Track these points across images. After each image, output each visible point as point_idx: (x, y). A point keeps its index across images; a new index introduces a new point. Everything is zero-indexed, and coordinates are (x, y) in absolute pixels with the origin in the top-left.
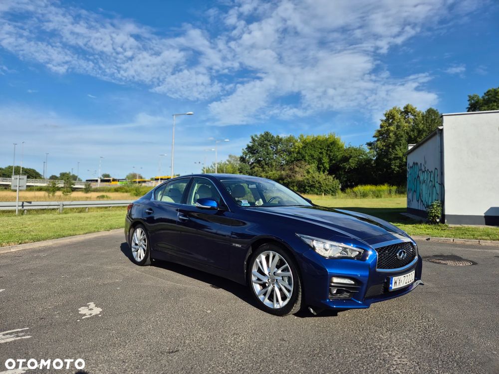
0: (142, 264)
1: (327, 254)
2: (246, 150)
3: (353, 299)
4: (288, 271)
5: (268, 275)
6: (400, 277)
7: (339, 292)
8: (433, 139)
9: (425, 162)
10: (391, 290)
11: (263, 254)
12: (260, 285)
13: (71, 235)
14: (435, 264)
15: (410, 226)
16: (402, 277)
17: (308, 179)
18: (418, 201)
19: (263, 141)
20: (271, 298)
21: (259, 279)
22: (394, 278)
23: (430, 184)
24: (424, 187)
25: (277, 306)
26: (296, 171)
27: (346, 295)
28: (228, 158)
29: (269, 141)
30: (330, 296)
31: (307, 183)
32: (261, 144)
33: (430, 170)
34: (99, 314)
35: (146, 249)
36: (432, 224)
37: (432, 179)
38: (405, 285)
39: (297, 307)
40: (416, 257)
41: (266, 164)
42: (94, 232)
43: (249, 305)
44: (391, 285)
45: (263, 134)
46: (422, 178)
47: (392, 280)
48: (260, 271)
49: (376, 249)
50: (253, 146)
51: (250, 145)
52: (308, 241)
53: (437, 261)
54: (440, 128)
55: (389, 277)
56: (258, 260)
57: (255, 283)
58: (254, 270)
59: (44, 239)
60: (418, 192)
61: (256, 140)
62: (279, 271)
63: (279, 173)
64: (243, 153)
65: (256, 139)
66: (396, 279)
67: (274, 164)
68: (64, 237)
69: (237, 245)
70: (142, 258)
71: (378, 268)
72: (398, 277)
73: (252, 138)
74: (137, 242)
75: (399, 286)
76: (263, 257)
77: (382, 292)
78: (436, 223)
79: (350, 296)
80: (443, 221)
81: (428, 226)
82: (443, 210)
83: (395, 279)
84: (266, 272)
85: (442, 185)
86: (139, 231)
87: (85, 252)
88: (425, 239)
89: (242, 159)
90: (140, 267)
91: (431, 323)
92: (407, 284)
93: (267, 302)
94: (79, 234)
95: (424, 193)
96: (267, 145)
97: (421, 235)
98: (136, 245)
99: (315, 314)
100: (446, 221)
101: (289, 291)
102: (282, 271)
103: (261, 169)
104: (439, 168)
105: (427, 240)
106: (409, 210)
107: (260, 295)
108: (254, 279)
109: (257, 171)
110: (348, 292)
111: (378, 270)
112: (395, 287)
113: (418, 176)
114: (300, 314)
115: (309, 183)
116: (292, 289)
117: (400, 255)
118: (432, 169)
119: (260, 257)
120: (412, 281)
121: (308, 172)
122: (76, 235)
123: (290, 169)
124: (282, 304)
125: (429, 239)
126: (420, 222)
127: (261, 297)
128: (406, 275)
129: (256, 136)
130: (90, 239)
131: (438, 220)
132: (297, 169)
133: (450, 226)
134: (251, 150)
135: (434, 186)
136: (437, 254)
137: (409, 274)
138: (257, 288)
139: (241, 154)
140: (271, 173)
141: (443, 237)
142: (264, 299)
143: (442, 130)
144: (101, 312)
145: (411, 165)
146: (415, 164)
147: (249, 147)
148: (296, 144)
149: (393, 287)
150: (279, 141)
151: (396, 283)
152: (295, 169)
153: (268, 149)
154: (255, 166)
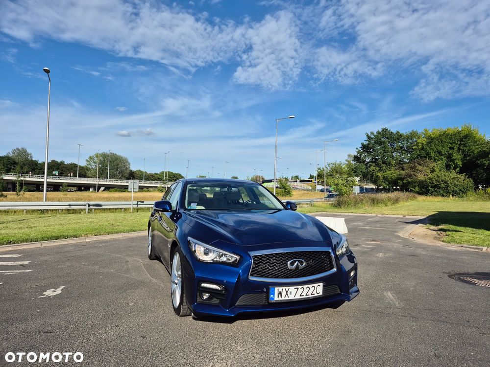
1: (208, 258)
2: (360, 149)
3: (221, 306)
6: (287, 288)
7: (210, 297)
10: (274, 302)
11: (175, 255)
17: (430, 179)
19: (380, 139)
22: (276, 289)
26: (418, 170)
28: (347, 158)
29: (388, 138)
30: (199, 300)
31: (430, 183)
32: (379, 142)
34: (53, 296)
38: (299, 297)
39: (185, 309)
40: (334, 269)
41: (384, 163)
44: (271, 296)
45: (380, 131)
47: (274, 291)
49: (256, 256)
50: (368, 144)
51: (366, 143)
55: (269, 287)
56: (174, 261)
58: (173, 270)
61: (372, 138)
63: (397, 171)
64: (358, 152)
65: (373, 136)
66: (281, 290)
67: (393, 162)
69: (169, 246)
72: (284, 288)
73: (368, 135)
75: (287, 298)
77: (264, 302)
79: (219, 302)
83: (278, 289)
89: (356, 158)
92: (303, 297)
96: (384, 142)
103: (378, 168)
109: (373, 170)
110: (216, 298)
111: (251, 278)
112: (280, 298)
115: (433, 183)
117: (292, 264)
119: (175, 258)
120: (317, 295)
121: (433, 171)
123: (412, 168)
128: (300, 287)
129: (372, 133)
132: (420, 168)
134: (365, 148)
139: (356, 154)
140: (389, 172)
144: (57, 294)
147: (364, 146)
148: (419, 141)
149: (276, 298)
150: (399, 137)
151: (280, 294)
152: (417, 168)
153: (385, 147)
154: (371, 165)
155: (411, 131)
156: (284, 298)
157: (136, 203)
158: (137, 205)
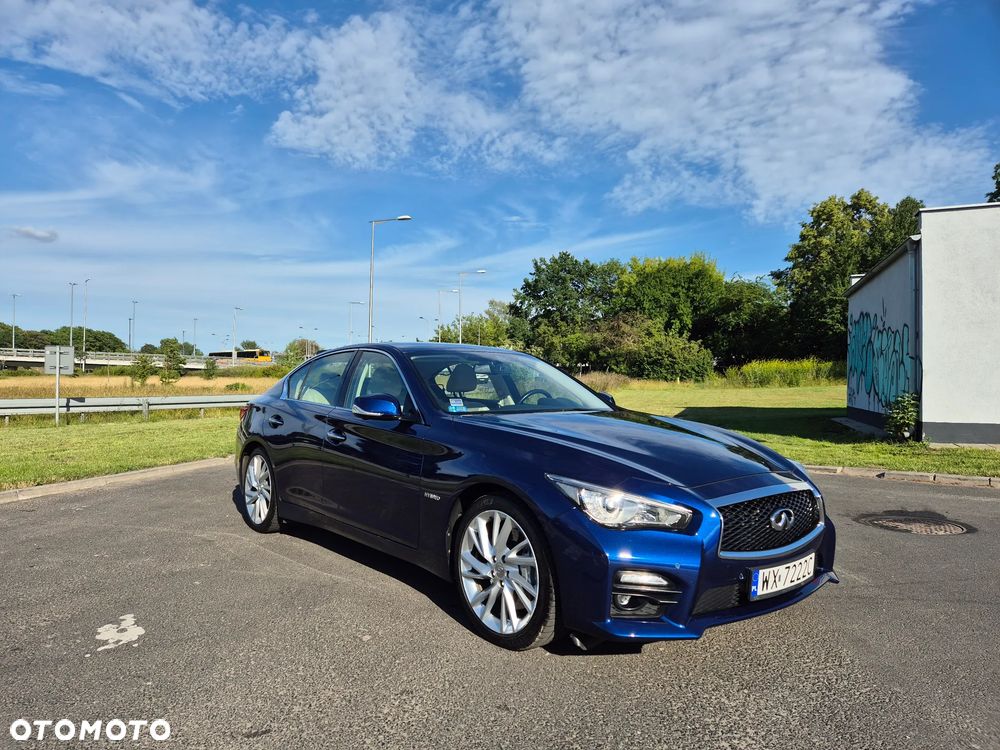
0: (263, 528)
1: (611, 520)
2: (521, 291)
3: (664, 618)
4: (531, 555)
5: (491, 561)
6: (776, 569)
7: (634, 602)
8: (901, 262)
9: (885, 312)
10: (755, 599)
11: (482, 517)
12: (478, 581)
13: (145, 467)
14: (883, 532)
15: (848, 447)
16: (781, 569)
17: (647, 348)
18: (869, 394)
19: (558, 273)
20: (496, 611)
21: (474, 571)
22: (761, 572)
23: (894, 359)
24: (881, 364)
25: (507, 629)
26: (624, 333)
27: (649, 609)
29: (569, 272)
30: (613, 611)
31: (646, 356)
32: (555, 278)
33: (894, 329)
34: (135, 642)
35: (269, 497)
36: (895, 442)
37: (897, 348)
38: (789, 585)
39: (547, 633)
40: (821, 524)
41: (563, 319)
42: (195, 459)
43: (456, 624)
44: (754, 588)
45: (557, 257)
46: (877, 345)
47: (757, 577)
48: (476, 553)
49: (721, 509)
50: (536, 281)
51: (531, 279)
52: (570, 492)
53: (891, 524)
54: (915, 238)
55: (752, 569)
56: (471, 529)
57: (466, 577)
58: (465, 551)
59: (90, 475)
60: (869, 375)
61: (543, 270)
62: (513, 555)
63: (588, 336)
64: (517, 298)
65: (544, 267)
66: (766, 574)
67: (578, 318)
68: (131, 470)
69: (432, 496)
70: (263, 517)
71: (722, 550)
72: (771, 569)
73: (536, 264)
74: (255, 484)
75: (775, 590)
76: (482, 523)
77: (734, 601)
78: (903, 440)
79: (659, 611)
80: (917, 437)
81: (885, 446)
82: (919, 413)
83: (763, 573)
84: (488, 555)
85: (917, 359)
86: (257, 461)
87: (163, 501)
88: (874, 474)
89: (514, 310)
90: (259, 535)
91: (843, 671)
92: (793, 584)
93: (488, 619)
94: (163, 465)
95: (881, 377)
96: (564, 279)
97: (867, 465)
98: (253, 489)
99: (585, 648)
100: (924, 436)
101: (531, 598)
102: (518, 554)
103: (552, 329)
104: (910, 323)
105: (879, 476)
106: (851, 412)
107: (475, 602)
108: (464, 569)
109: (545, 333)
110: (654, 603)
111: (723, 554)
112: (765, 592)
113: (870, 341)
114: (554, 647)
115: (650, 357)
116: (536, 593)
117: (778, 519)
118: (896, 325)
119: (476, 523)
120: (808, 577)
121: (650, 334)
122: (156, 465)
123: (612, 328)
124: (518, 624)
125: (883, 475)
126: (869, 438)
127: (477, 609)
128: (791, 565)
129: (543, 261)
130: (184, 473)
131: (907, 434)
132: (626, 328)
133: (933, 445)
134: (531, 290)
135: (902, 362)
136: (892, 507)
137: (800, 561)
138: (471, 589)
139: (513, 301)
140: (572, 336)
141: (913, 470)
142: (483, 613)
143: (919, 243)
144: (140, 637)
145: (856, 317)
146: (865, 315)
147: (527, 285)
148: (624, 278)
149: (760, 592)
150: (588, 271)
151: (766, 581)
152: (622, 329)
153: (566, 288)
154: (540, 323)
155: (609, 260)
156: (771, 589)
157: (64, 402)
158: (68, 406)
